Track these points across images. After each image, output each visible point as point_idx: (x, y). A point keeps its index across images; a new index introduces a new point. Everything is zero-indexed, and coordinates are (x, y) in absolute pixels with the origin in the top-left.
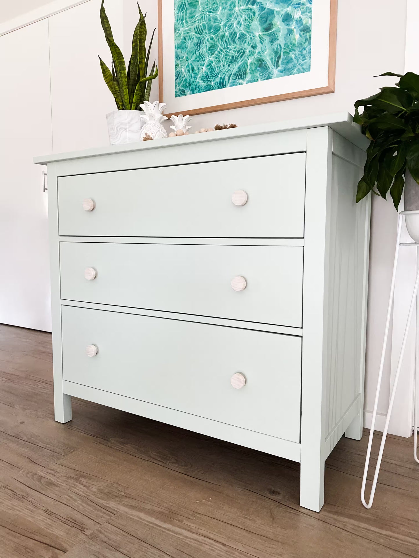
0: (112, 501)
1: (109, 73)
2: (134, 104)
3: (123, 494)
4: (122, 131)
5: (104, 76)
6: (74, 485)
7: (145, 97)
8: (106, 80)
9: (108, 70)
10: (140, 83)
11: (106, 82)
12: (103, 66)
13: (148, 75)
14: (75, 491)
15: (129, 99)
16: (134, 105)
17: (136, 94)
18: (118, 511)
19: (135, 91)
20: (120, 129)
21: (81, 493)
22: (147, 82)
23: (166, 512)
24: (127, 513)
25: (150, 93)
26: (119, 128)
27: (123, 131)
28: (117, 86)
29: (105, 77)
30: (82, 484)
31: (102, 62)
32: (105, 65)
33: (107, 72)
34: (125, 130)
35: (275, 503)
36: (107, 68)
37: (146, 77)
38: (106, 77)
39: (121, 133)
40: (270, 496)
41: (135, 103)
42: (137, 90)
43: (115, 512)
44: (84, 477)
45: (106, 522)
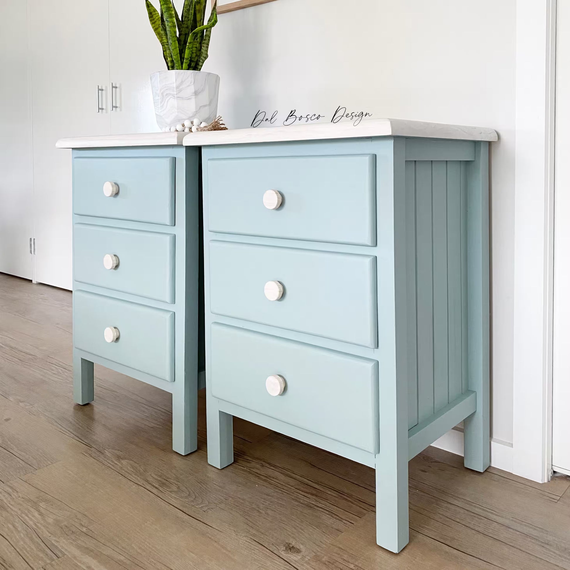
0: (65, 539)
1: (157, 16)
2: (186, 61)
3: (84, 530)
4: (168, 98)
5: (151, 21)
6: (29, 511)
7: (202, 50)
8: (153, 25)
9: (156, 12)
10: (193, 33)
11: (153, 28)
12: (150, 8)
13: (205, 23)
14: (25, 520)
15: (179, 55)
16: (186, 63)
17: (189, 48)
18: (65, 554)
19: (187, 44)
20: (167, 95)
21: (31, 523)
22: (205, 30)
23: (128, 562)
24: (75, 558)
25: (208, 45)
26: (165, 94)
27: (170, 99)
28: (165, 37)
29: (152, 23)
30: (39, 511)
31: (149, 3)
32: (152, 6)
33: (155, 16)
34: (173, 97)
35: (286, 565)
36: (155, 10)
37: (203, 24)
38: (153, 21)
39: (168, 101)
40: (283, 554)
41: (187, 59)
42: (190, 43)
43: (60, 555)
44: (46, 501)
45: (42, 567)
